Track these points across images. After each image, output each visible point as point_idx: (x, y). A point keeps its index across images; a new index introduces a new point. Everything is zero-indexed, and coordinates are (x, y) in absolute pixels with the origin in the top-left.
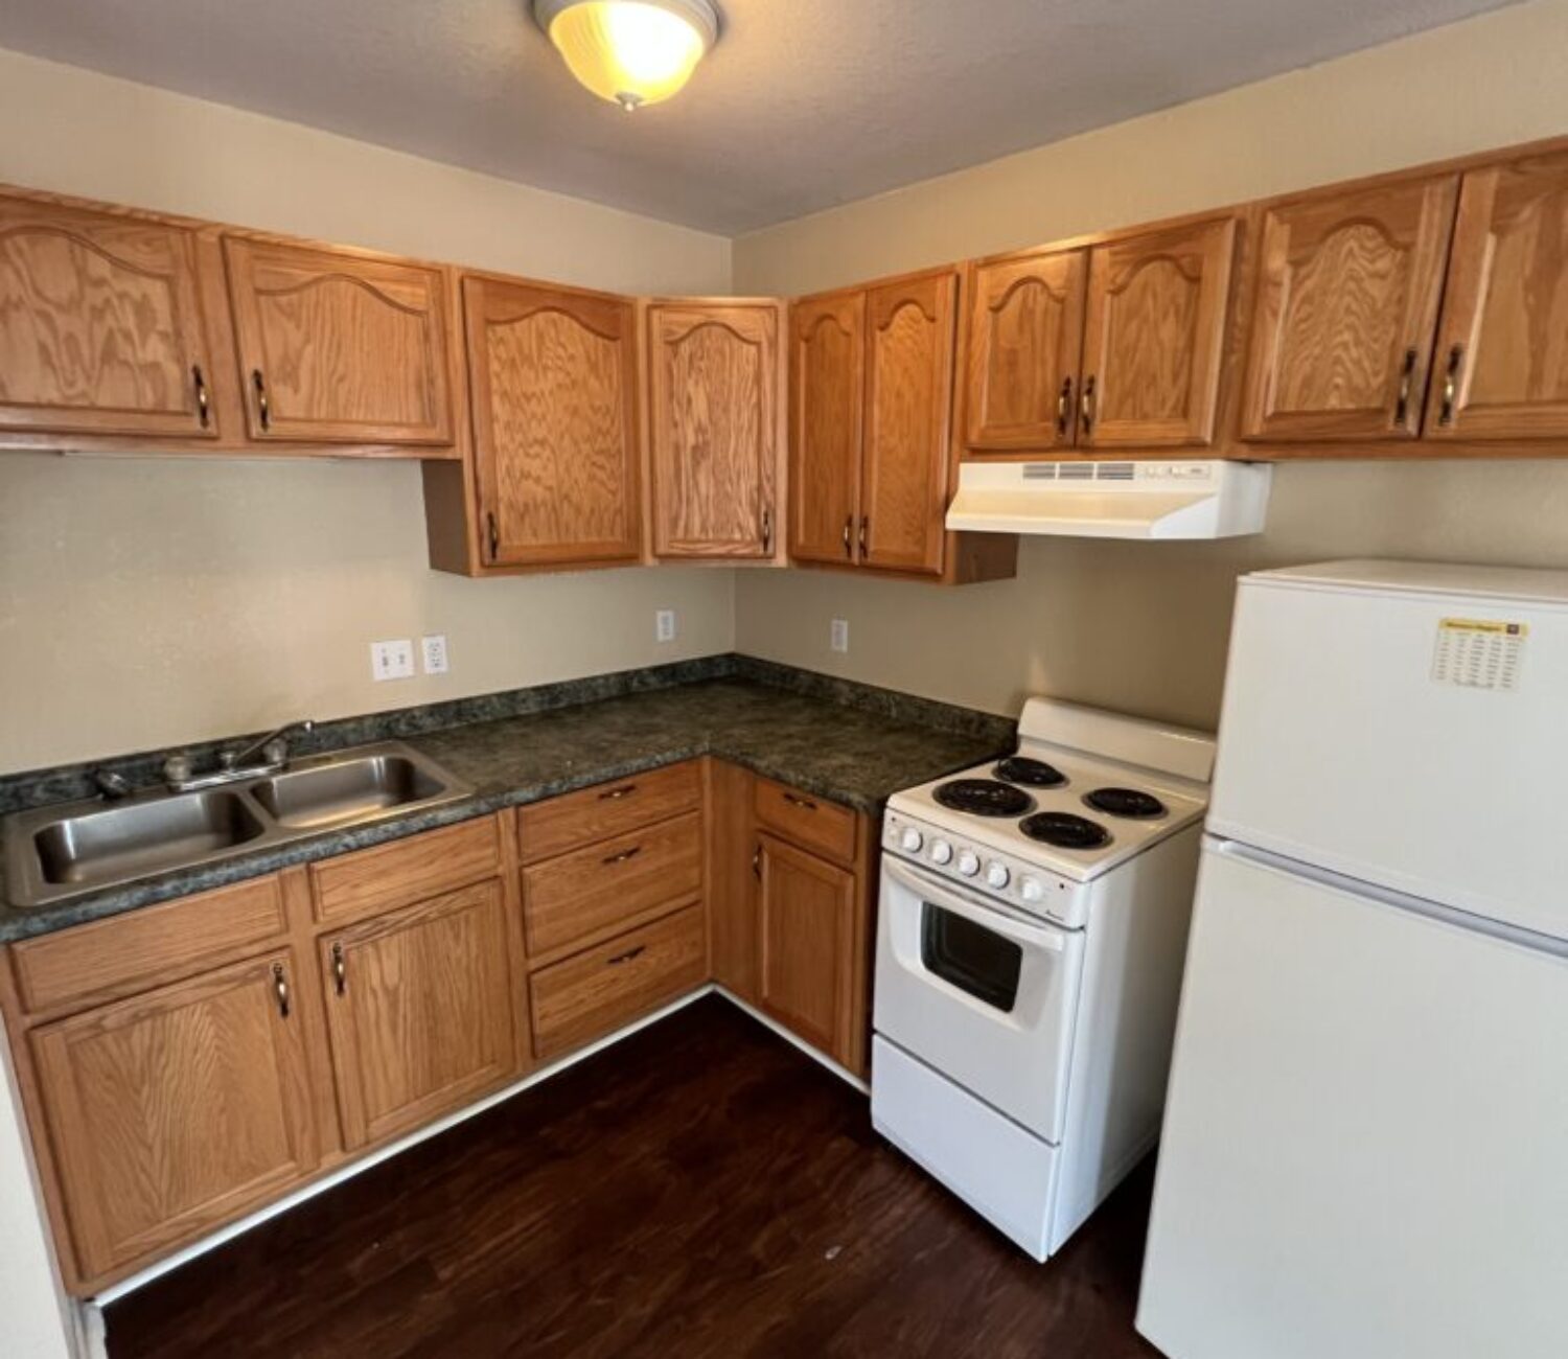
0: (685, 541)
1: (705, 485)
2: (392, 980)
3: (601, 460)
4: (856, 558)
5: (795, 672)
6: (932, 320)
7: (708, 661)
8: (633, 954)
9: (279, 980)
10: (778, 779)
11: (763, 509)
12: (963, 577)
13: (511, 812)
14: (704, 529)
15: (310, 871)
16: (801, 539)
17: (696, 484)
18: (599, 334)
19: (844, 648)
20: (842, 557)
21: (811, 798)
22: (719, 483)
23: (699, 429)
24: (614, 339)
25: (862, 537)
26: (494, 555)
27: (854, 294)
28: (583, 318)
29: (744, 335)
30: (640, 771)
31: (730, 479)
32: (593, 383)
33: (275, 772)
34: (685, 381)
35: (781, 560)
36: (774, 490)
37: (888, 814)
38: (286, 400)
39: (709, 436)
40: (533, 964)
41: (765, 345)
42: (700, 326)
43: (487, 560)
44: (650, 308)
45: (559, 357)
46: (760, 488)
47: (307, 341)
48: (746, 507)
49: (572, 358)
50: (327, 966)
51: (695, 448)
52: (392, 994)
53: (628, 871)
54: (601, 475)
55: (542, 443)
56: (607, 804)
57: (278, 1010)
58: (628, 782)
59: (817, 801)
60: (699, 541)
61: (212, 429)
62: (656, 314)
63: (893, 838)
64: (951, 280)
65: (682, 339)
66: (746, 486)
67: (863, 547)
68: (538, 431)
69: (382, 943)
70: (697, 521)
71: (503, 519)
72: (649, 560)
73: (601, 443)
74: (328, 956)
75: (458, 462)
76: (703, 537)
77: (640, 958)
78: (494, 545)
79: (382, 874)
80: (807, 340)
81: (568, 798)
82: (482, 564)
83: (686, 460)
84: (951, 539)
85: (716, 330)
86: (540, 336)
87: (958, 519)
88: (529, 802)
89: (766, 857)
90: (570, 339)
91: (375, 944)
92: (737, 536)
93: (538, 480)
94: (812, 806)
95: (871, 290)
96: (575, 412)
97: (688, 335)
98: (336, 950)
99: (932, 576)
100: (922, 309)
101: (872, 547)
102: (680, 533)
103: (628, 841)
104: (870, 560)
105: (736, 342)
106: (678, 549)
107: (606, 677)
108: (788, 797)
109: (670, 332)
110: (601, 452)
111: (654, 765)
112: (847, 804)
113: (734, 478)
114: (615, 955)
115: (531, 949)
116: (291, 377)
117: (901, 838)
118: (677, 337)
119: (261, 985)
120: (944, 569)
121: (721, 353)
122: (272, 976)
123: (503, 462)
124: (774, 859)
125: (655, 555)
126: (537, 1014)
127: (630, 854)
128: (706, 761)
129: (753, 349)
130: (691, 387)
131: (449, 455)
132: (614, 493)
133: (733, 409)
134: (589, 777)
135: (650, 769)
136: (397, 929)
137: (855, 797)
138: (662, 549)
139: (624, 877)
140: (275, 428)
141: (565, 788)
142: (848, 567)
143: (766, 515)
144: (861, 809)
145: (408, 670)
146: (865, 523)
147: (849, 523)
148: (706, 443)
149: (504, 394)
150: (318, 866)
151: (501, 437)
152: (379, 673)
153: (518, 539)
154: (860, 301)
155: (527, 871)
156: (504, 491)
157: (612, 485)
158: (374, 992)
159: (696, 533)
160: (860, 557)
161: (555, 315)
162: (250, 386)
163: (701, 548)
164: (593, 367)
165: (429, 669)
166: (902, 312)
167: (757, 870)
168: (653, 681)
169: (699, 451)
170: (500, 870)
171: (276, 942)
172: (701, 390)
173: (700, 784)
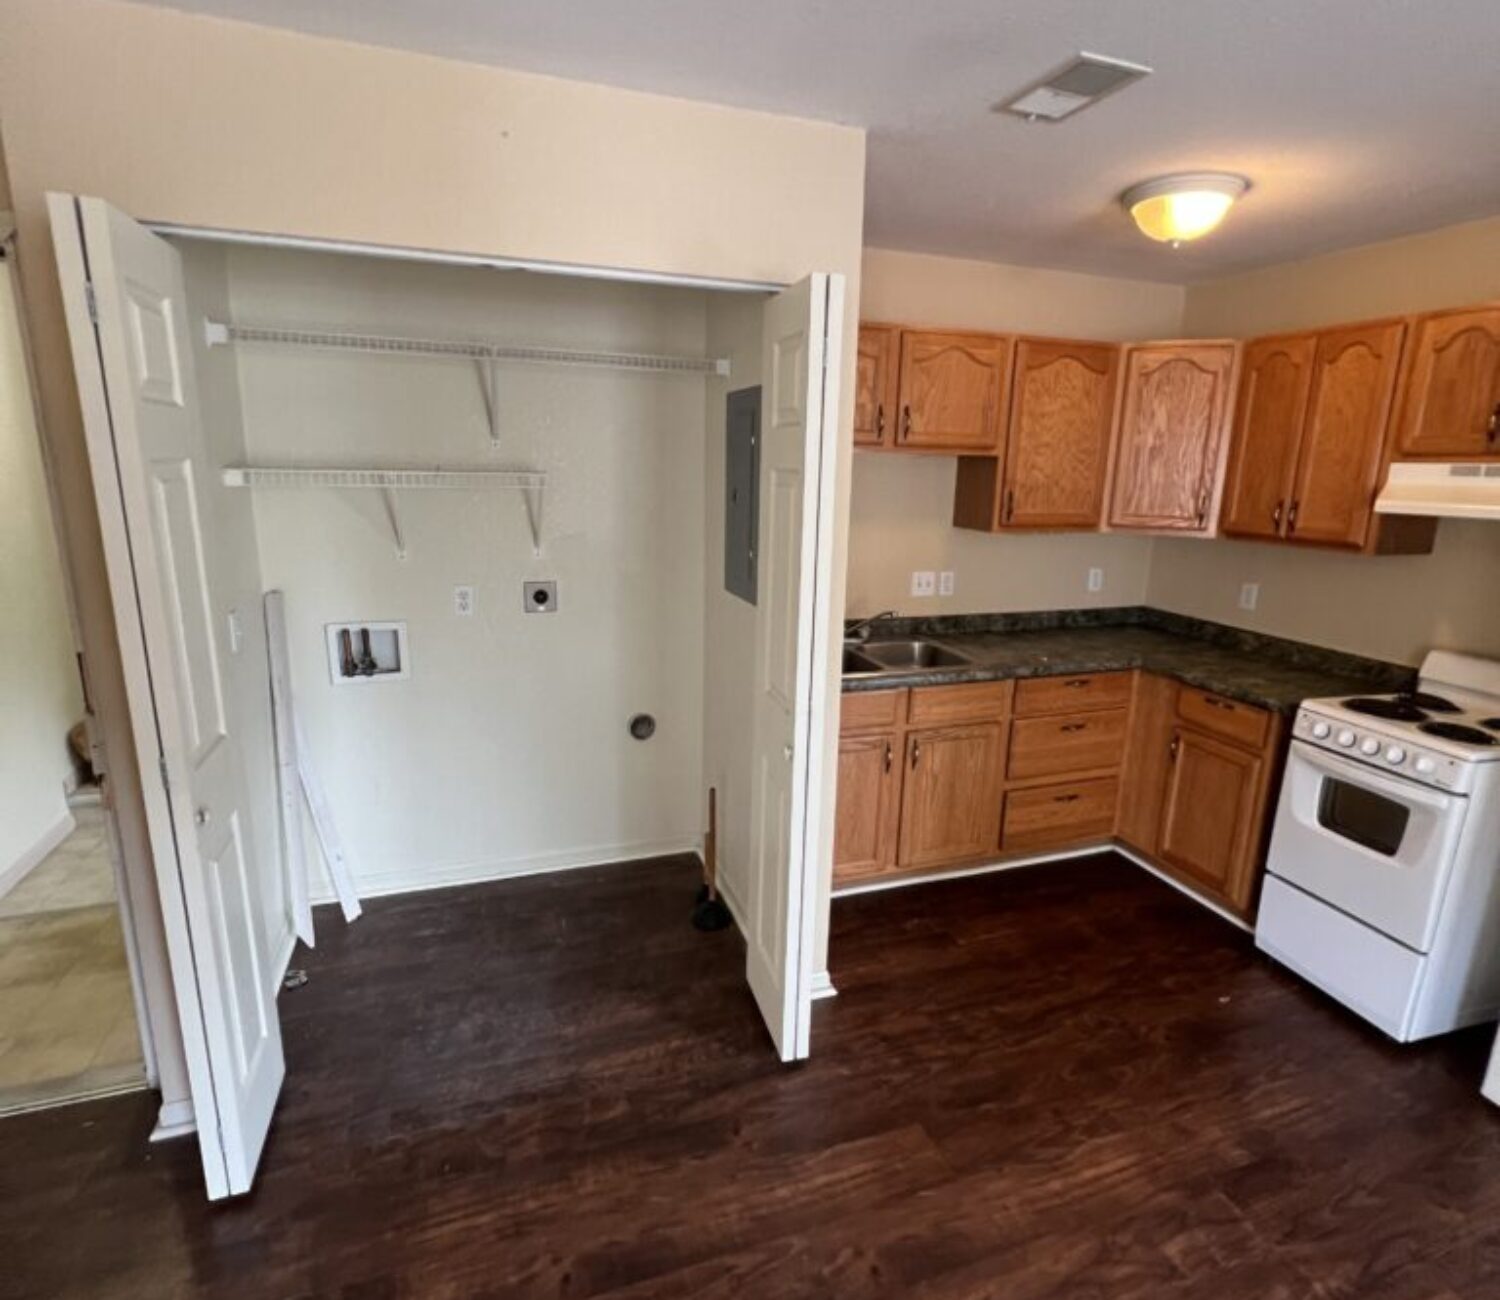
0: (1136, 515)
1: (1157, 472)
2: (936, 768)
3: (1083, 457)
4: (1283, 532)
5: (1203, 624)
6: (1378, 357)
7: (1125, 611)
8: (1072, 798)
9: (888, 750)
10: (1202, 687)
11: (1203, 493)
12: (1382, 549)
13: (1010, 683)
14: (1151, 507)
15: (910, 692)
16: (1233, 516)
17: (1150, 474)
18: (1093, 370)
19: (1252, 606)
20: (1270, 530)
21: (1229, 702)
22: (1167, 475)
23: (1158, 435)
24: (1103, 373)
25: (1292, 516)
26: (1009, 518)
27: (1307, 336)
28: (1087, 360)
29: (1205, 367)
30: (1092, 672)
31: (1178, 472)
32: (1086, 405)
33: (867, 642)
34: (1151, 402)
35: (1212, 530)
36: (1213, 481)
37: (1300, 713)
38: (917, 422)
39: (1166, 439)
40: (1009, 786)
41: (1221, 375)
42: (1168, 362)
43: (1004, 521)
44: (1130, 352)
45: (1066, 388)
46: (1202, 477)
47: (932, 385)
48: (1188, 493)
49: (1074, 388)
50: (910, 750)
51: (1153, 449)
52: (935, 778)
53: (1076, 740)
54: (1081, 468)
55: (1047, 445)
56: (1072, 690)
57: (884, 767)
58: (1084, 677)
59: (1235, 704)
60: (1146, 516)
61: (881, 440)
62: (1135, 355)
63: (1303, 729)
64: (1400, 328)
65: (1154, 371)
66: (1190, 478)
67: (1291, 525)
68: (1046, 438)
69: (936, 745)
70: (1146, 502)
71: (1017, 494)
72: (1104, 528)
73: (1086, 445)
74: (911, 744)
75: (995, 459)
76: (1150, 513)
77: (1074, 803)
78: (1010, 512)
79: (942, 703)
80: (1259, 370)
81: (1048, 680)
82: (1001, 524)
83: (1145, 457)
84: (1375, 521)
85: (1182, 365)
86: (1057, 375)
87: (1383, 505)
88: (1024, 678)
89: (1182, 746)
90: (1076, 374)
91: (932, 744)
92: (1178, 513)
93: (1041, 470)
94: (1230, 707)
95: (1321, 335)
96: (1070, 423)
97: (1158, 369)
98: (915, 742)
99: (1354, 548)
100: (1370, 348)
101: (1299, 524)
102: (1132, 509)
103: (1077, 718)
104: (1296, 534)
105: (1196, 373)
106: (1128, 521)
107: (1049, 613)
108: (1208, 700)
109: (1145, 367)
110: (1084, 451)
111: (1102, 668)
112: (1263, 707)
113: (1181, 469)
114: (1060, 795)
115: (1010, 775)
116: (921, 409)
117: (1311, 728)
118: (1150, 369)
119: (878, 751)
120: (1366, 541)
121: (1184, 380)
122: (885, 749)
123: (1021, 459)
124: (1190, 745)
125: (1110, 524)
126: (1007, 819)
127: (1079, 727)
128: (1136, 675)
129: (1210, 378)
130: (1156, 404)
131: (993, 453)
132: (1086, 479)
133: (1188, 420)
134: (1062, 668)
135: (1099, 671)
136: (945, 739)
137: (1271, 701)
138: (1116, 520)
139: (1074, 742)
140: (911, 438)
141: (1046, 673)
142: (1274, 539)
143: (1204, 499)
144: (1275, 709)
145: (930, 592)
146: (1295, 506)
147: (1281, 505)
148: (1162, 446)
149: (1031, 414)
150: (917, 690)
151: (1024, 443)
152: (916, 592)
153: (1024, 509)
154: (1312, 342)
155: (1017, 722)
156: (1020, 476)
157: (1086, 474)
158: (927, 774)
159: (1144, 510)
160: (1287, 531)
161: (1067, 360)
162: (902, 413)
163: (1148, 521)
164: (1087, 394)
165: (942, 592)
166: (1351, 350)
167: (1173, 756)
168: (1082, 620)
169: (1155, 451)
170: (1000, 718)
171: (888, 729)
172: (1163, 408)
173: (1130, 688)
